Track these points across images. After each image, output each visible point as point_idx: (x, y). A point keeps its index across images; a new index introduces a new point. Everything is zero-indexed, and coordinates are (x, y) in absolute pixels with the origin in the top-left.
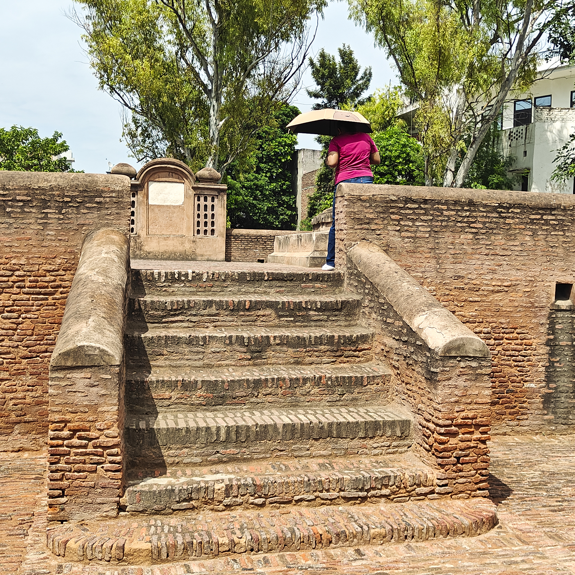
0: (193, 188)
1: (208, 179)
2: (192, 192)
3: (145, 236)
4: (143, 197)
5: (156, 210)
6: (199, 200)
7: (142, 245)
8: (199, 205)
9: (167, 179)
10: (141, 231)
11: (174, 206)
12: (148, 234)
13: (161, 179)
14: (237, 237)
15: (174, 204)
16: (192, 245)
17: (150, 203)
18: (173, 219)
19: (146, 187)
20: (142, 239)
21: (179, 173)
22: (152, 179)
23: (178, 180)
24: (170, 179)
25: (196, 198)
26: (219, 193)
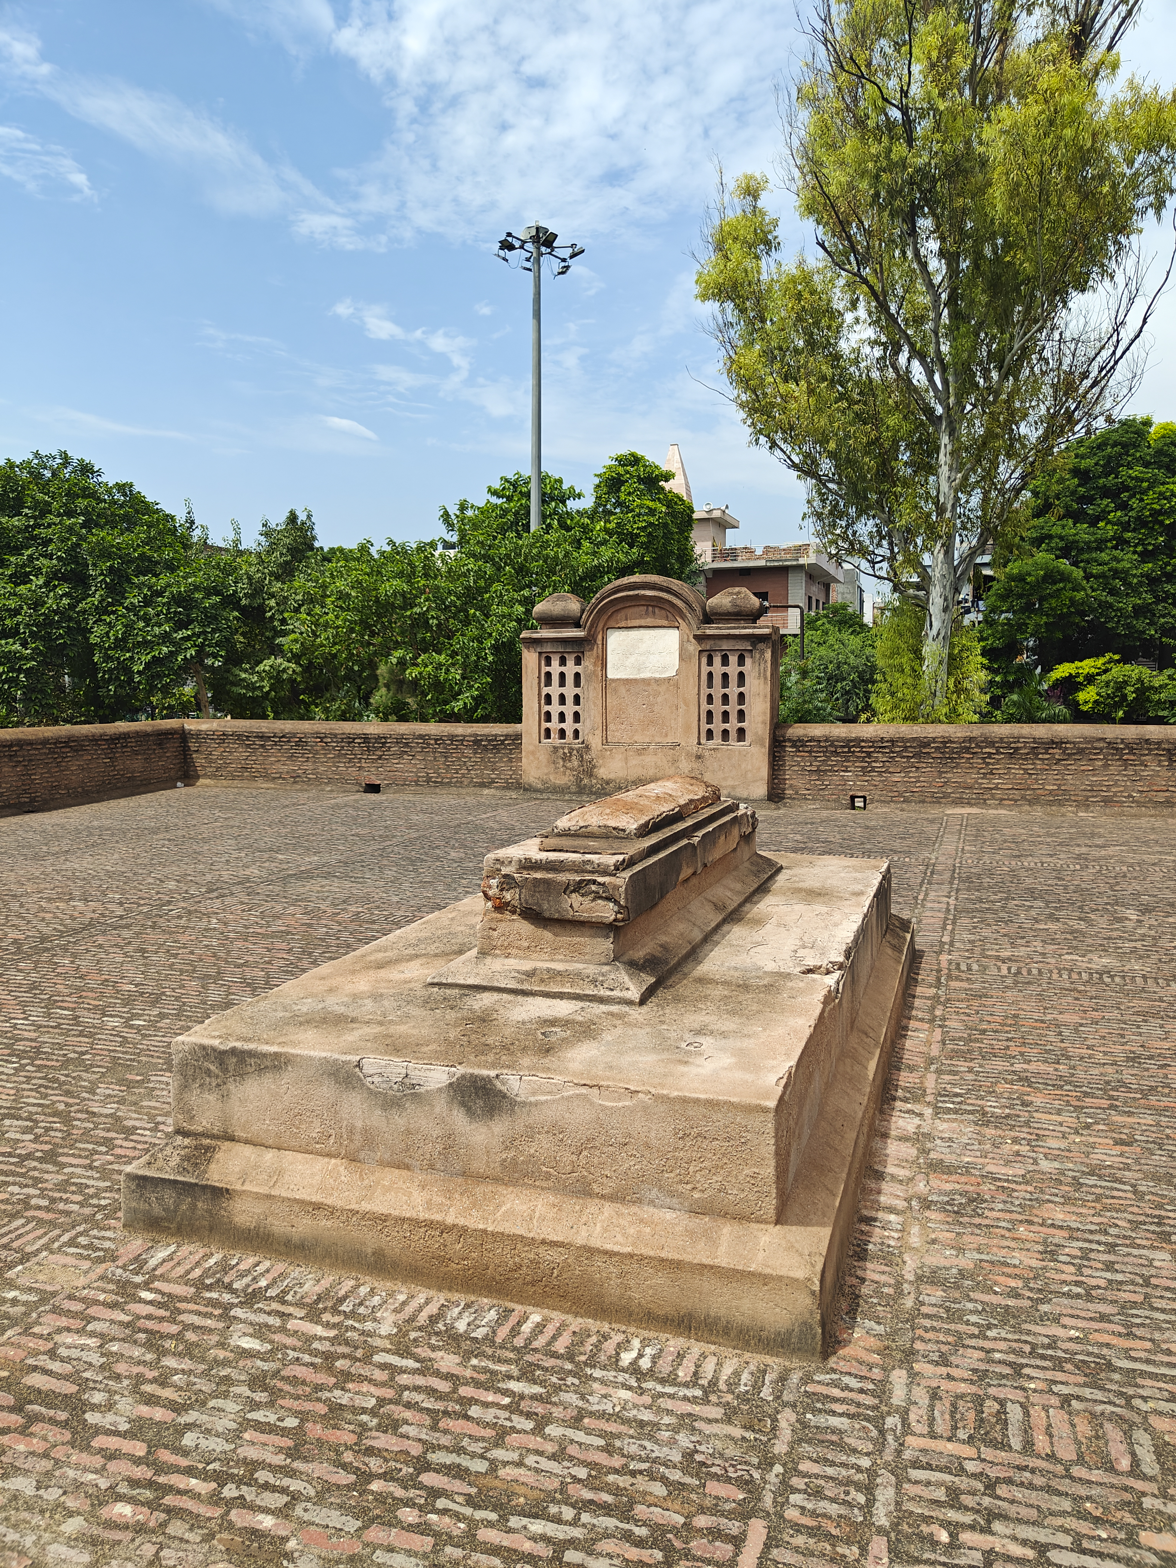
0: (696, 637)
1: (729, 614)
2: (693, 647)
3: (600, 746)
4: (595, 665)
5: (622, 690)
6: (710, 663)
7: (594, 767)
8: (710, 675)
9: (643, 622)
10: (591, 737)
11: (657, 681)
12: (606, 742)
13: (631, 623)
14: (799, 744)
15: (657, 676)
16: (695, 765)
17: (610, 676)
18: (656, 708)
19: (599, 642)
20: (593, 753)
21: (667, 606)
22: (612, 623)
23: (665, 623)
24: (649, 621)
25: (704, 660)
26: (754, 645)
